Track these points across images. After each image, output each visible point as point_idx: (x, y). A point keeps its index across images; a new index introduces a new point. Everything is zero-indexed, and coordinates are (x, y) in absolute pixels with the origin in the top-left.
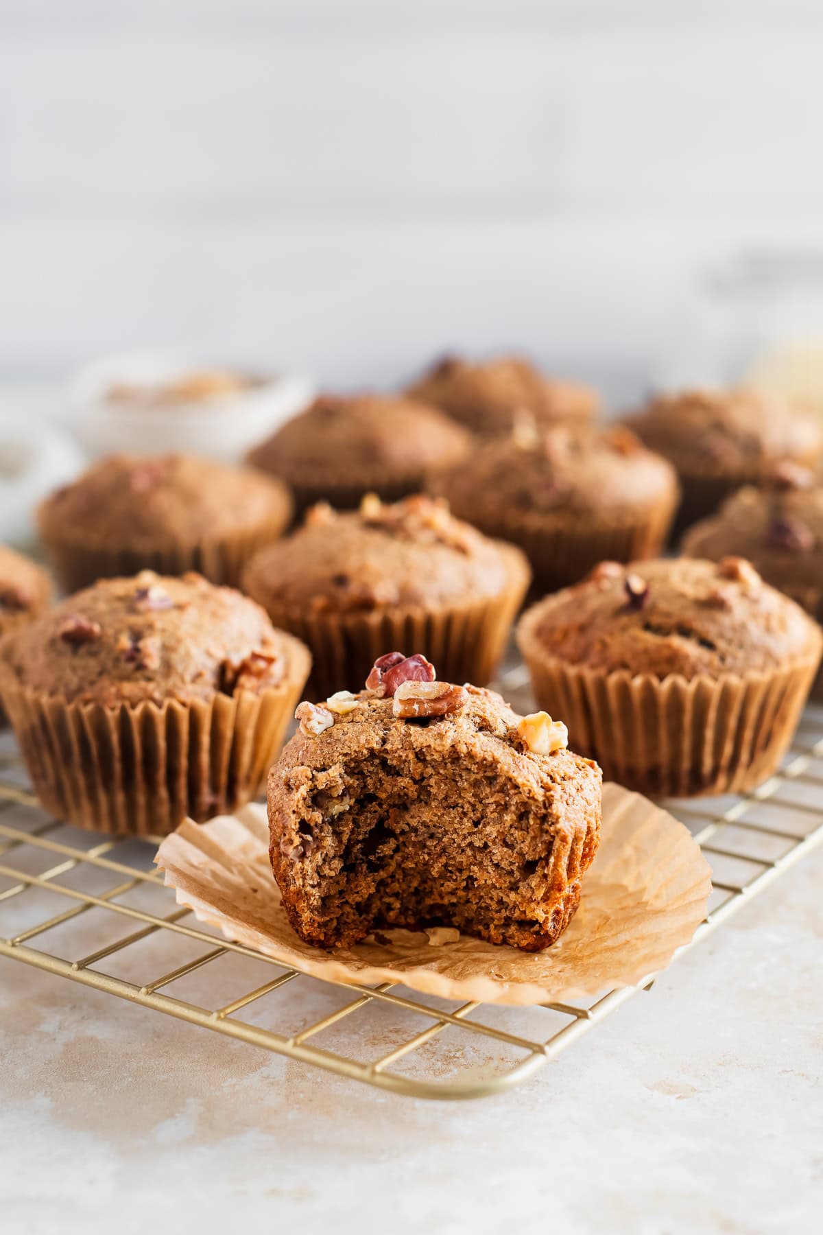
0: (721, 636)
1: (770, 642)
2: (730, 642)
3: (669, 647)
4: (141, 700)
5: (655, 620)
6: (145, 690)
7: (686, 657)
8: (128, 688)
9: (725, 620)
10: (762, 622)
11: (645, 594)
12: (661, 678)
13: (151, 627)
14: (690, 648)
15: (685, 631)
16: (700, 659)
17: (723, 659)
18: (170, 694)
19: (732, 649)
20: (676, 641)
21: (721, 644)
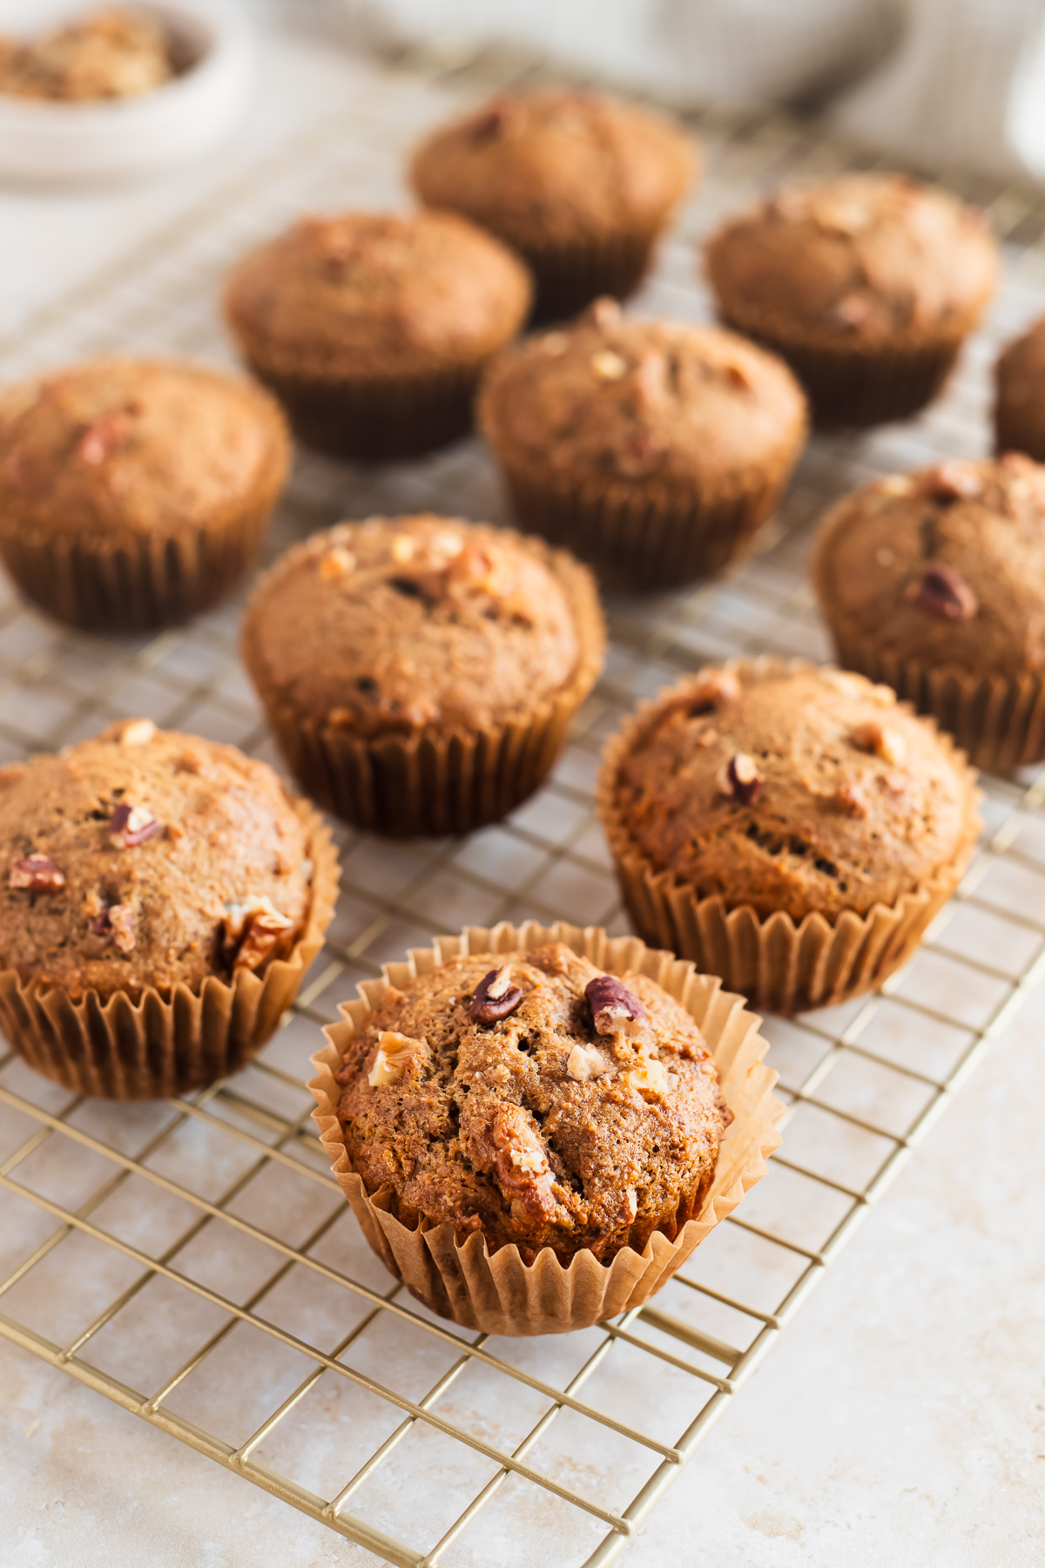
0: (844, 855)
1: (908, 858)
2: (856, 864)
3: (776, 871)
4: (113, 989)
5: (764, 824)
6: (118, 973)
7: (797, 887)
8: (96, 971)
9: (852, 830)
10: (901, 830)
11: (754, 785)
12: (763, 918)
13: (128, 877)
14: (803, 875)
15: (799, 848)
16: (814, 888)
17: (843, 887)
18: (149, 978)
19: (859, 872)
20: (786, 863)
21: (843, 866)
